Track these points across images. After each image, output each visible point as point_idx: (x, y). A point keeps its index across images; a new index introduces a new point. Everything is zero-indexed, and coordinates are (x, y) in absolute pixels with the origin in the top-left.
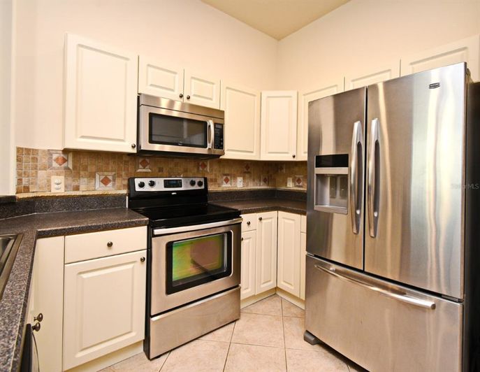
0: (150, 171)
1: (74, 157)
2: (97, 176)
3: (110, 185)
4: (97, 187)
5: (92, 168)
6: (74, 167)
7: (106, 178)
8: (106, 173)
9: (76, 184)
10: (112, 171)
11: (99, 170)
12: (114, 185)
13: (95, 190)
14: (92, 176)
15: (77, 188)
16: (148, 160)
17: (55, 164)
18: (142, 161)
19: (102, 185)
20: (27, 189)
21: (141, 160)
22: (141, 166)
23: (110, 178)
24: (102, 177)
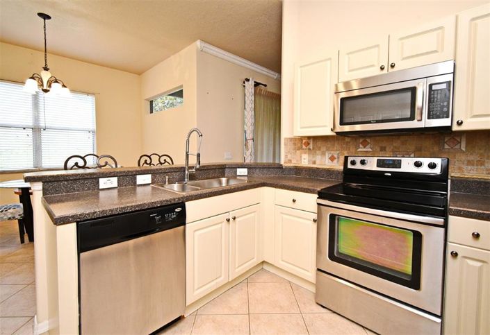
0: (370, 150)
1: (313, 141)
2: (327, 154)
3: (336, 161)
4: (327, 162)
5: (324, 149)
6: (313, 148)
7: (333, 156)
8: (332, 152)
9: (314, 159)
10: (337, 150)
11: (328, 149)
12: (338, 161)
13: (325, 165)
14: (323, 154)
15: (314, 163)
16: (368, 140)
17: (304, 147)
18: (363, 141)
19: (330, 161)
20: (290, 161)
21: (361, 141)
22: (361, 146)
23: (336, 156)
24: (330, 155)
